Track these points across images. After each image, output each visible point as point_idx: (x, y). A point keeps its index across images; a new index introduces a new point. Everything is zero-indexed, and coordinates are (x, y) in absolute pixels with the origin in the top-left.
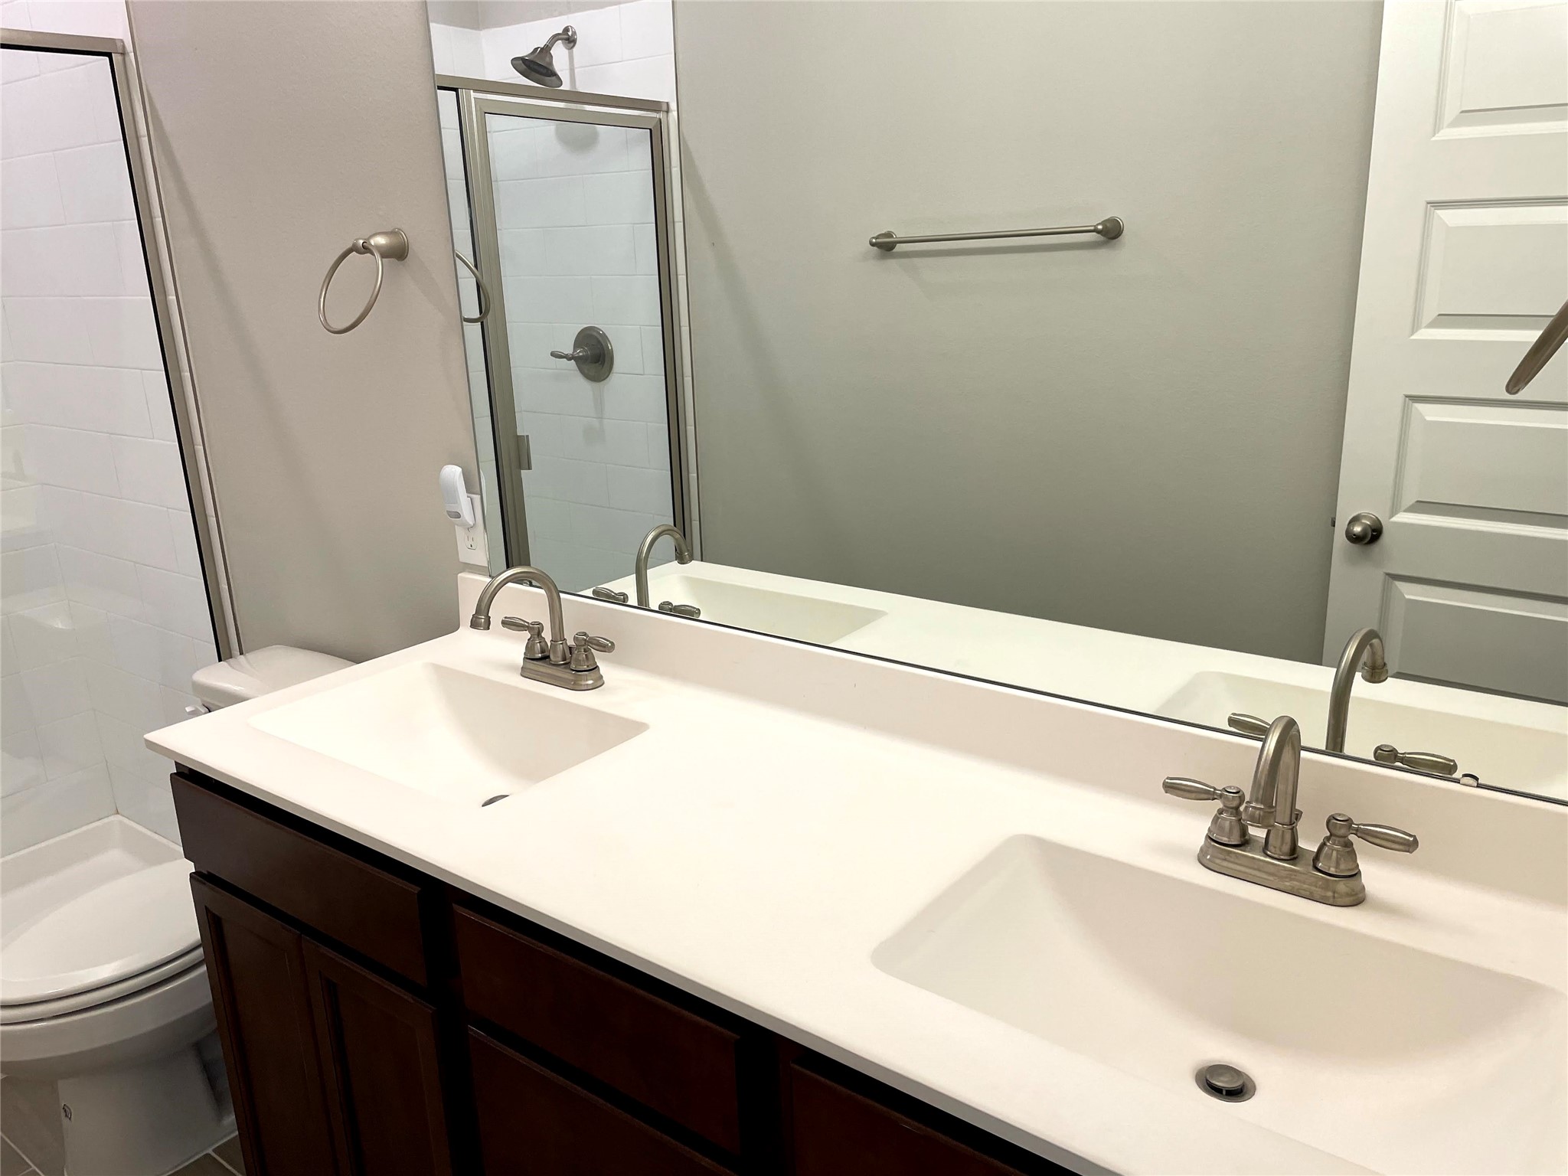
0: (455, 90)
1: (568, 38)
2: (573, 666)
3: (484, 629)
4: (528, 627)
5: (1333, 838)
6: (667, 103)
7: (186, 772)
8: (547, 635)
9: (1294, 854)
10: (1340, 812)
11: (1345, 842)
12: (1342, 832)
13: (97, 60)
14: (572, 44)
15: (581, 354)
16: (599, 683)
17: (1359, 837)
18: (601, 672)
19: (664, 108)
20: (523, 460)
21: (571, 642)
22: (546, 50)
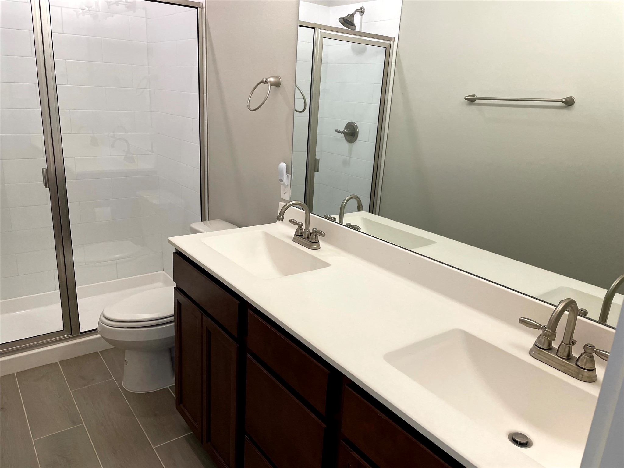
0: (314, 28)
1: (362, 11)
2: (310, 240)
3: (281, 221)
4: (297, 223)
5: (585, 353)
6: (394, 38)
7: (178, 252)
8: (303, 227)
9: (569, 357)
10: (590, 343)
11: (590, 356)
12: (589, 351)
13: (194, 10)
14: (363, 14)
15: (346, 132)
16: (318, 248)
17: (596, 355)
18: (320, 244)
19: (393, 40)
20: (316, 168)
21: (311, 232)
22: (352, 16)
